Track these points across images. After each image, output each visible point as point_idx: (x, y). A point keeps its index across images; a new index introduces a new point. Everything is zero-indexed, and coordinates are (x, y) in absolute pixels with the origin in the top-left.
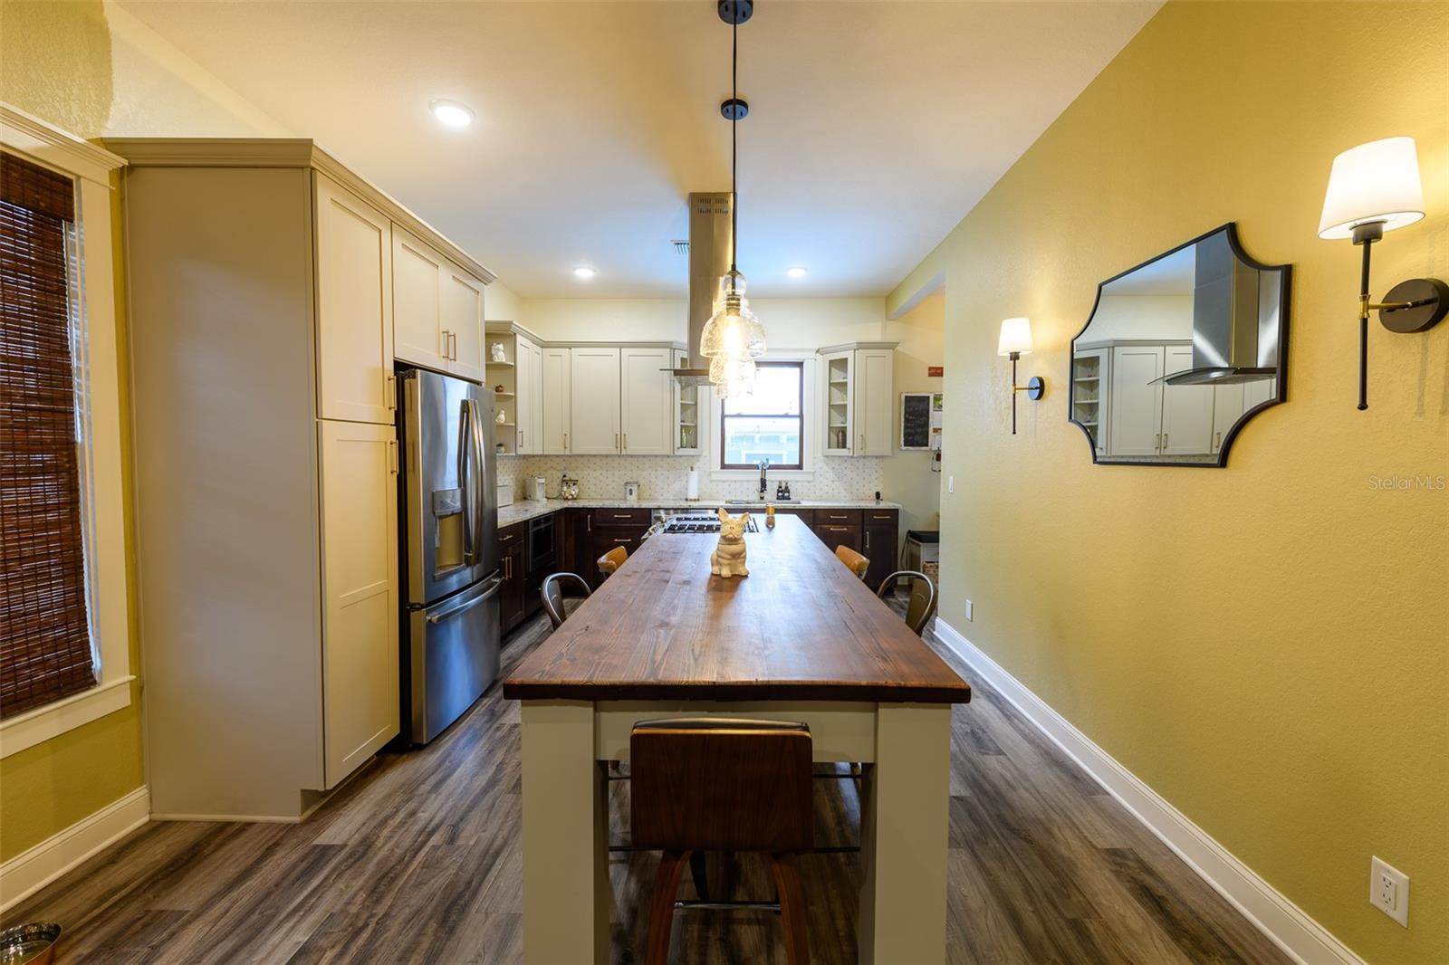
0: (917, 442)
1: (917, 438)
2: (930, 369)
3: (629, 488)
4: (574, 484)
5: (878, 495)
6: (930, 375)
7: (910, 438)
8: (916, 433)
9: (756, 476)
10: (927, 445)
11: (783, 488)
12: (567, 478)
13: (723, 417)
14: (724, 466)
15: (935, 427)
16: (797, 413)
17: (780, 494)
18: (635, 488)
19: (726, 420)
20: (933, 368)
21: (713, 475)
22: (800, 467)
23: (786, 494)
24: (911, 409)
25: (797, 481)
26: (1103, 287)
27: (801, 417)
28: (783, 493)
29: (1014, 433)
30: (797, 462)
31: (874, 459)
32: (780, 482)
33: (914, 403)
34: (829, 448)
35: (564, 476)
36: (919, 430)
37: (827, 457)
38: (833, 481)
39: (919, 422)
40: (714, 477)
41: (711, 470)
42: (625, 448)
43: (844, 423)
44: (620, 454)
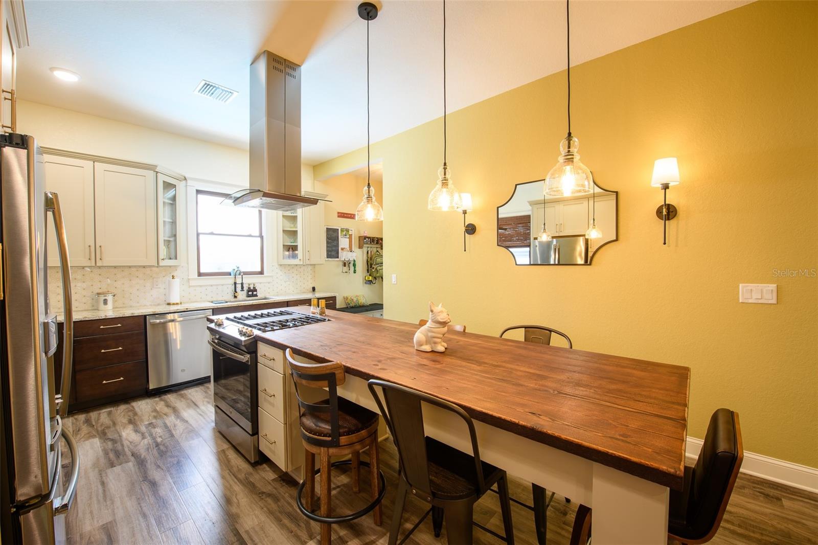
0: (333, 256)
1: (333, 253)
2: (338, 213)
3: (102, 298)
5: (314, 289)
6: (339, 217)
7: (330, 253)
8: (332, 250)
9: (230, 280)
10: (338, 258)
11: (252, 288)
13: (198, 235)
14: (200, 274)
15: (342, 247)
16: (258, 234)
17: (250, 293)
18: (110, 298)
19: (201, 237)
20: (340, 213)
21: (190, 282)
22: (261, 273)
23: (255, 293)
24: (330, 236)
25: (260, 283)
26: (517, 186)
27: (261, 237)
28: (252, 292)
29: (465, 251)
30: (259, 270)
31: (309, 266)
32: (249, 285)
33: (331, 232)
34: (283, 259)
36: (334, 248)
37: (281, 265)
38: (285, 282)
39: (333, 244)
40: (192, 283)
41: (189, 278)
42: (101, 259)
43: (293, 243)
44: (94, 265)
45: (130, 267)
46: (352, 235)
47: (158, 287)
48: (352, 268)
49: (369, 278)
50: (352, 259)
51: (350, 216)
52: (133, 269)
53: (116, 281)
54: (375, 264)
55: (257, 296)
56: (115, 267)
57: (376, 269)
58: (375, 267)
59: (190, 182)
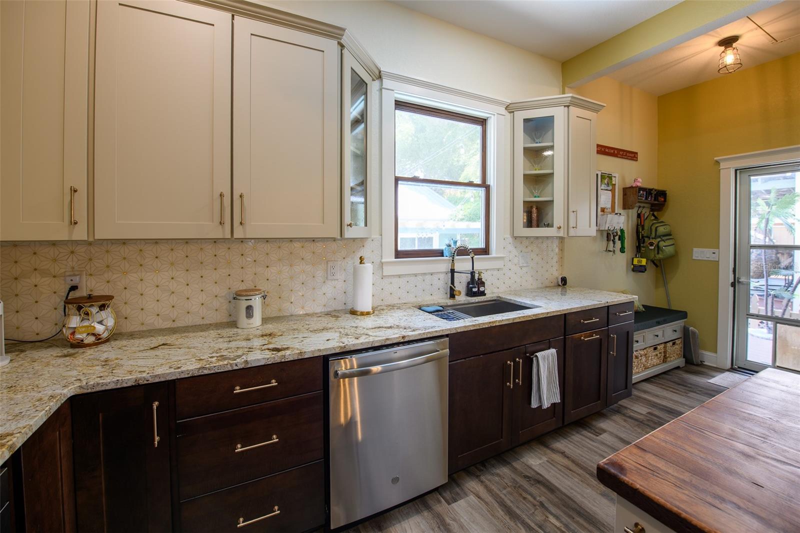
2: (598, 146)
3: (244, 304)
4: (102, 307)
5: (564, 281)
6: (599, 152)
11: (475, 280)
12: (82, 292)
13: (396, 181)
14: (398, 254)
16: (480, 181)
18: (257, 302)
19: (401, 185)
21: (383, 268)
22: (485, 251)
23: (482, 289)
27: (485, 187)
28: (476, 288)
30: (482, 245)
32: (470, 273)
35: (74, 288)
37: (516, 238)
38: (521, 268)
40: (388, 271)
41: (383, 260)
42: (241, 223)
43: (539, 197)
44: (229, 236)
45: (291, 240)
46: (615, 184)
47: (335, 278)
48: (618, 244)
49: (640, 262)
50: (618, 228)
51: (612, 151)
52: (295, 245)
53: (268, 267)
54: (653, 235)
55: (485, 295)
56: (267, 240)
57: (658, 246)
58: (655, 242)
59: (387, 83)
